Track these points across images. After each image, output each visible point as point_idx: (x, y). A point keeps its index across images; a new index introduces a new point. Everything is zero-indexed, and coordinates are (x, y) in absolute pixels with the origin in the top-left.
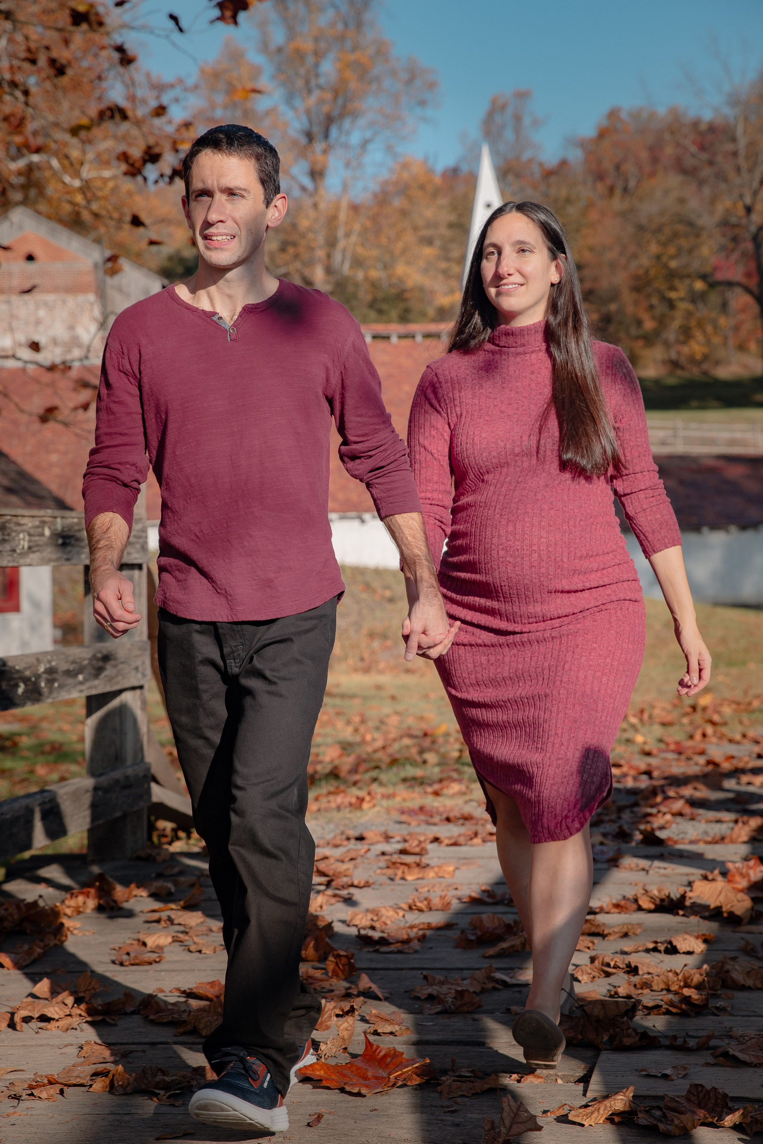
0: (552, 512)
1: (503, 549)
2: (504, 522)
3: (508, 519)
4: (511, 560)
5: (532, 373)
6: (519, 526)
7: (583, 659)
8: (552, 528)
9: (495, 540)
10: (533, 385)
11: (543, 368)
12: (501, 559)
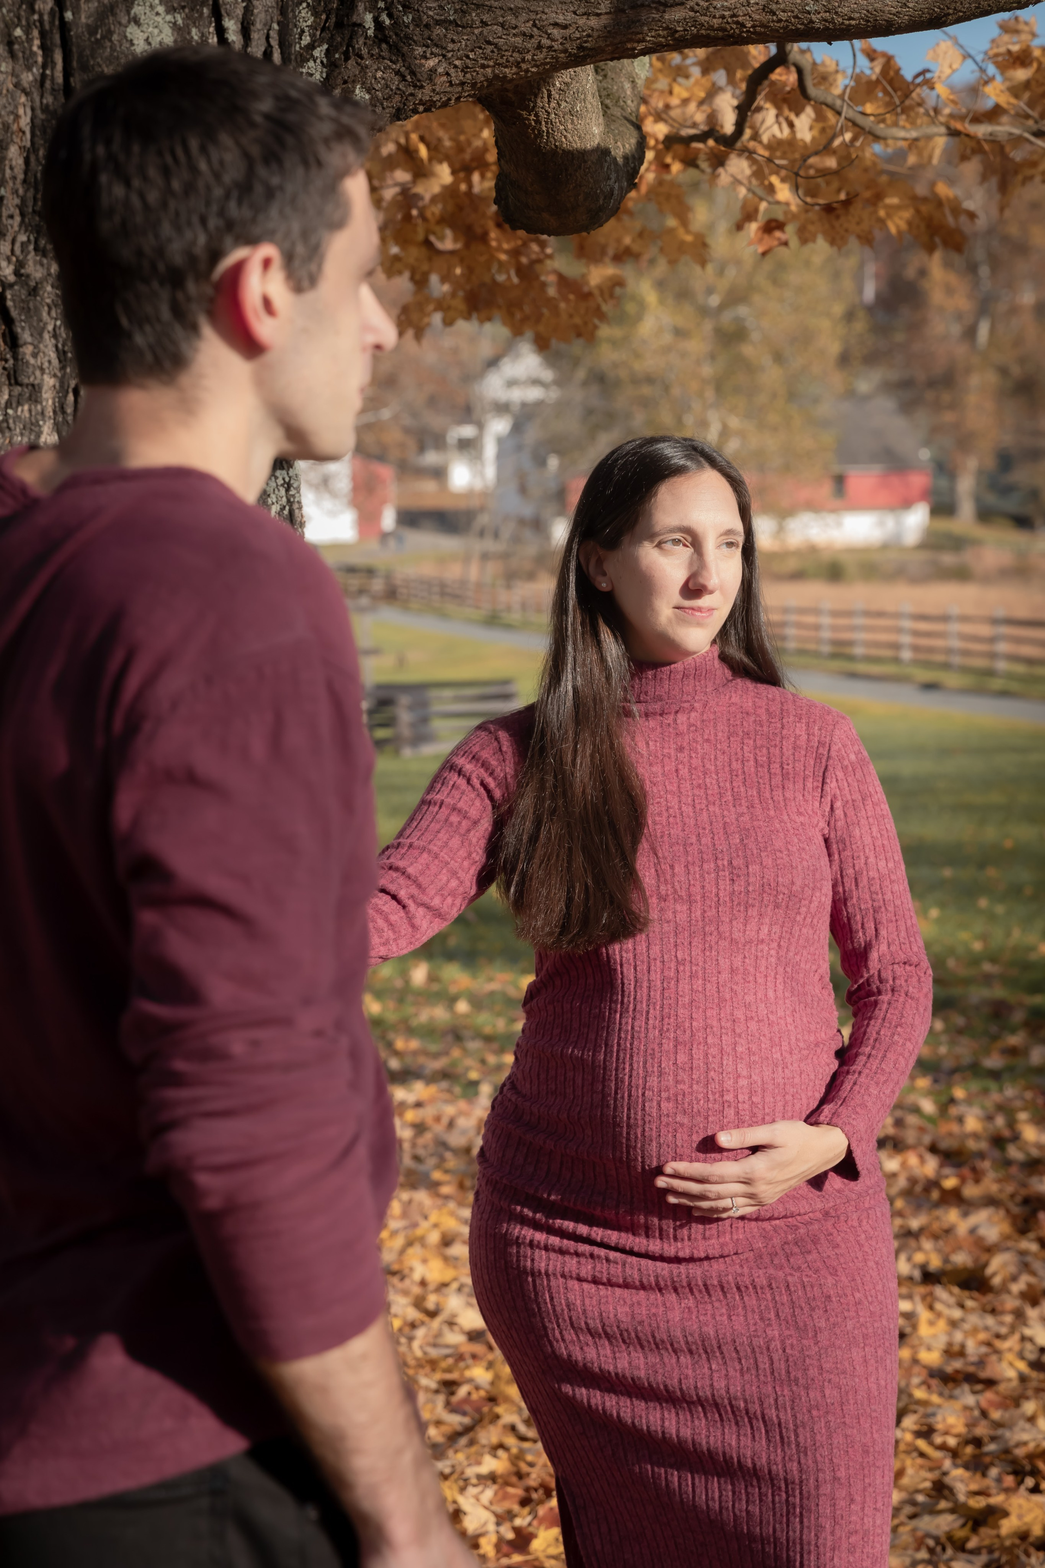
0: (753, 1025)
1: (668, 1099)
2: (668, 1046)
3: (676, 1039)
4: (686, 1121)
5: (681, 749)
6: (698, 1053)
7: (850, 1324)
8: (756, 1058)
9: (653, 1081)
10: (684, 771)
11: (699, 739)
12: (664, 1120)
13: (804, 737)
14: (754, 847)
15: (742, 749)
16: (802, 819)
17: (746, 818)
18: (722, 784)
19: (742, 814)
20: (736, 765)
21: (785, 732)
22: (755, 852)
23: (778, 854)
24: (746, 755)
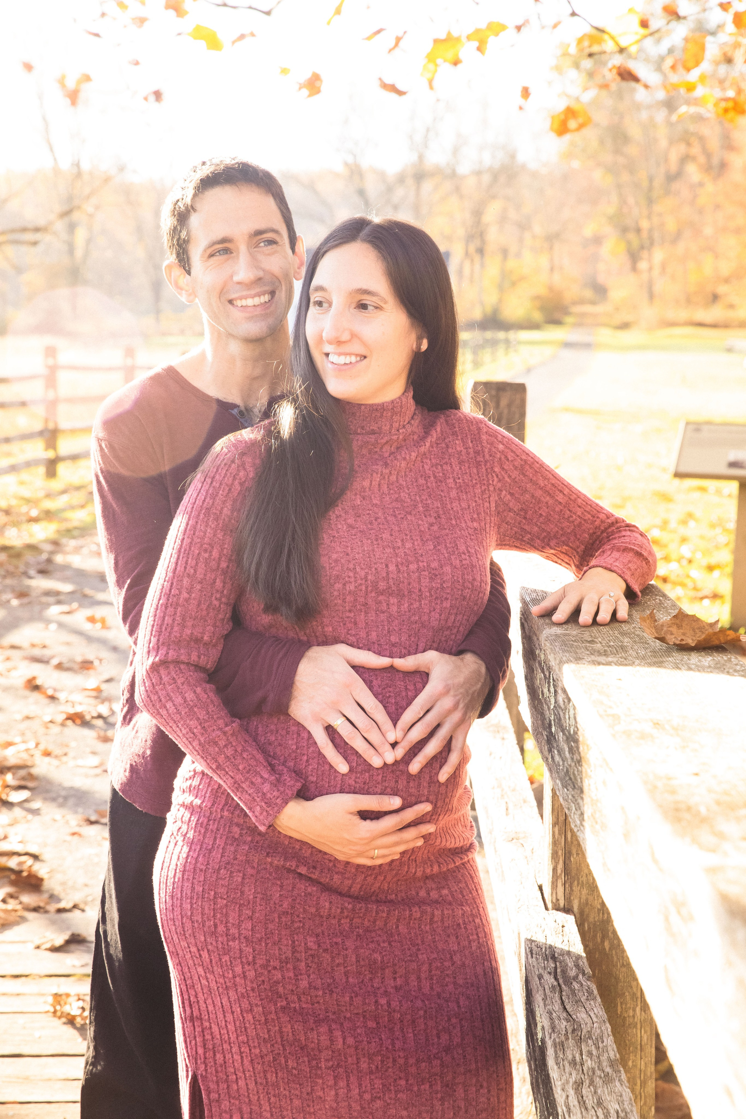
13: (464, 451)
14: (445, 551)
15: (423, 467)
16: (475, 524)
17: (435, 528)
18: (413, 498)
19: (432, 525)
20: (422, 481)
21: (450, 450)
22: (446, 555)
23: (463, 556)
24: (427, 472)
